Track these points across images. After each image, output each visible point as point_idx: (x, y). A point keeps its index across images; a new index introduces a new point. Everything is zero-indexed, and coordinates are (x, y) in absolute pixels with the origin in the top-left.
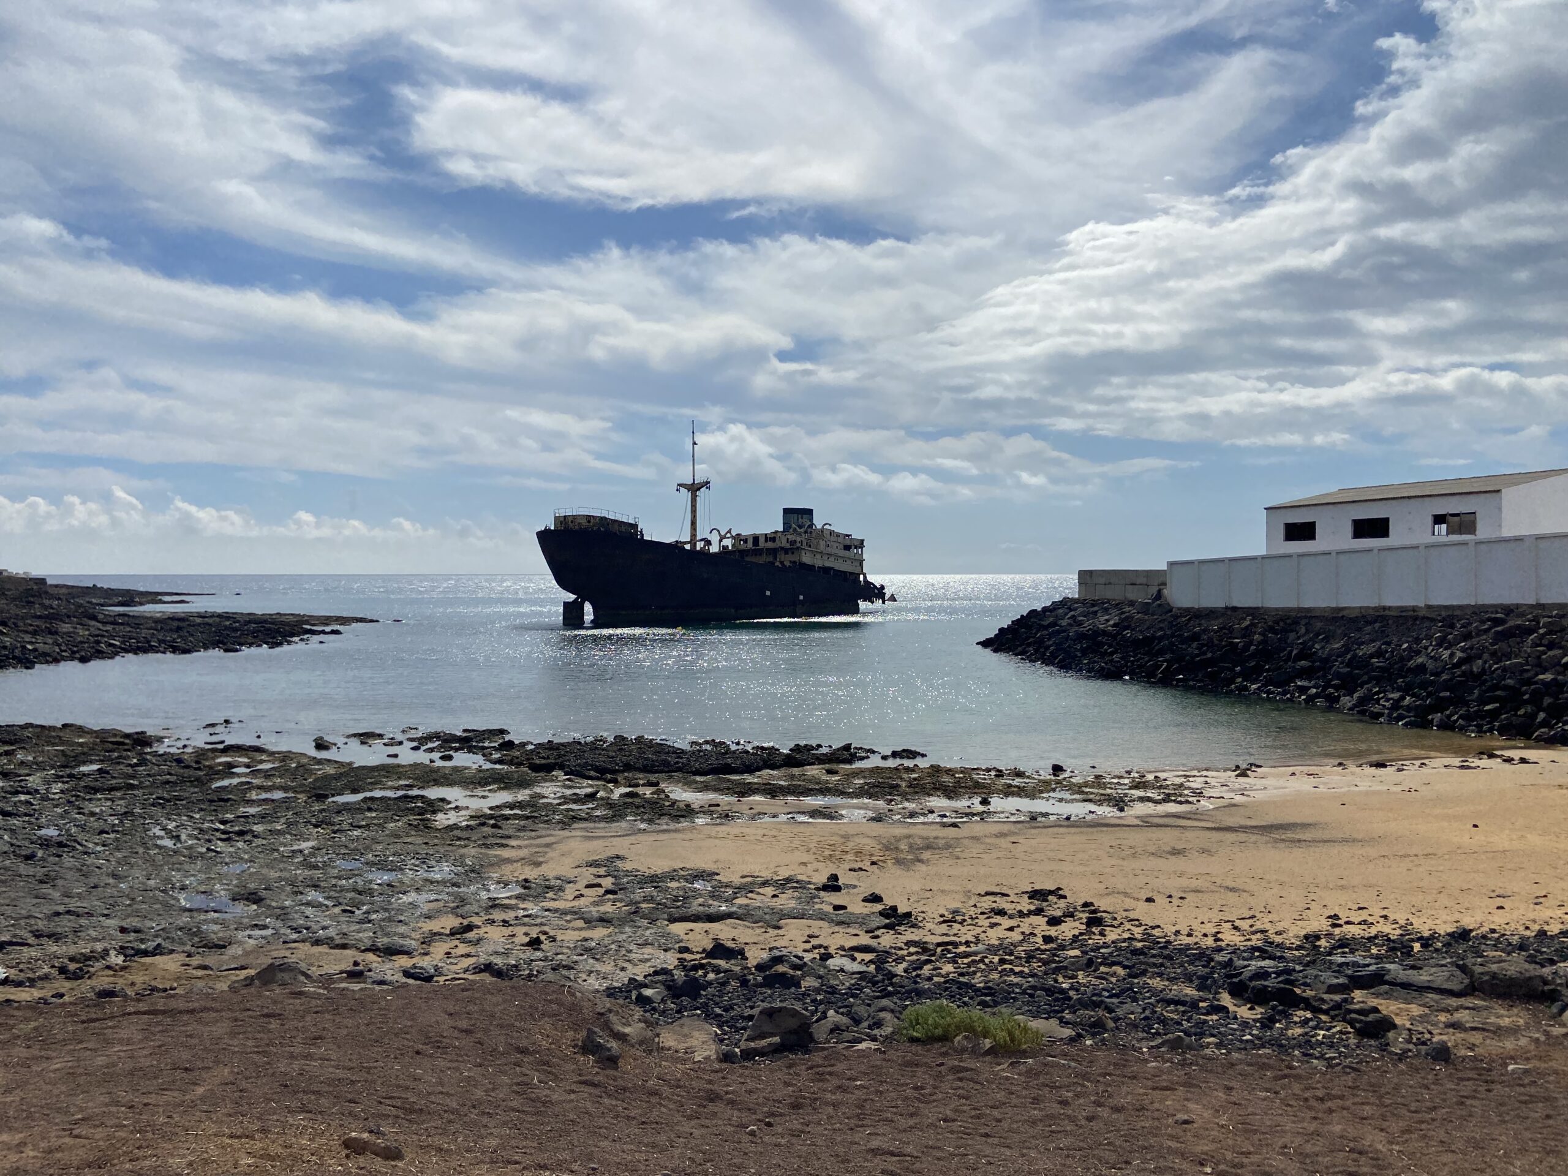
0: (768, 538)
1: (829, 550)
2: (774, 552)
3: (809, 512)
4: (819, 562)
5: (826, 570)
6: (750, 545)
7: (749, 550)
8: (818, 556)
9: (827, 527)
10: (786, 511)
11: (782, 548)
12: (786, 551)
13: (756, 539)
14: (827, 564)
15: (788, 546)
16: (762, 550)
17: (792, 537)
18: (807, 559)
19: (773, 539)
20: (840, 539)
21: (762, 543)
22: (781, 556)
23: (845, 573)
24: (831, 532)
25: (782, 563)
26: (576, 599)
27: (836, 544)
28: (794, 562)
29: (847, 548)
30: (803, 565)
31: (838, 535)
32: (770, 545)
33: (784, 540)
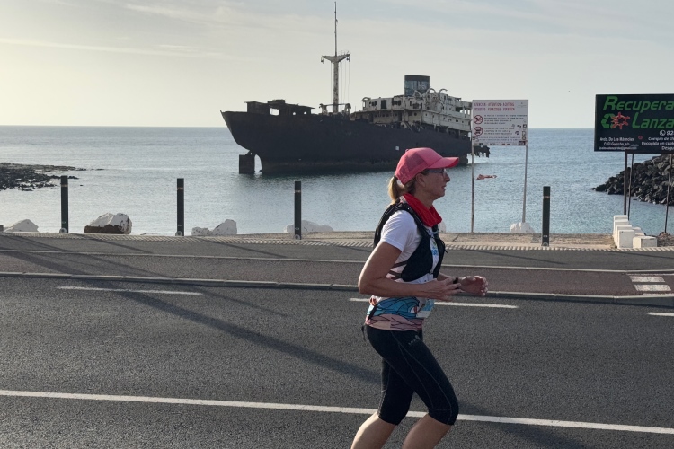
0: (393, 101)
1: (444, 112)
2: (399, 113)
3: (426, 79)
4: (436, 122)
5: (442, 129)
6: (378, 107)
7: (378, 112)
8: (436, 117)
9: (443, 92)
10: (408, 79)
11: (407, 110)
12: (410, 113)
13: (384, 102)
14: (445, 123)
15: (411, 108)
16: (390, 111)
17: (414, 101)
18: (427, 119)
19: (399, 103)
20: (453, 103)
21: (389, 106)
22: (405, 117)
23: (457, 131)
24: (446, 97)
25: (406, 122)
26: (249, 153)
27: (449, 107)
28: (418, 122)
29: (458, 109)
30: (424, 124)
31: (450, 99)
32: (396, 107)
33: (408, 103)
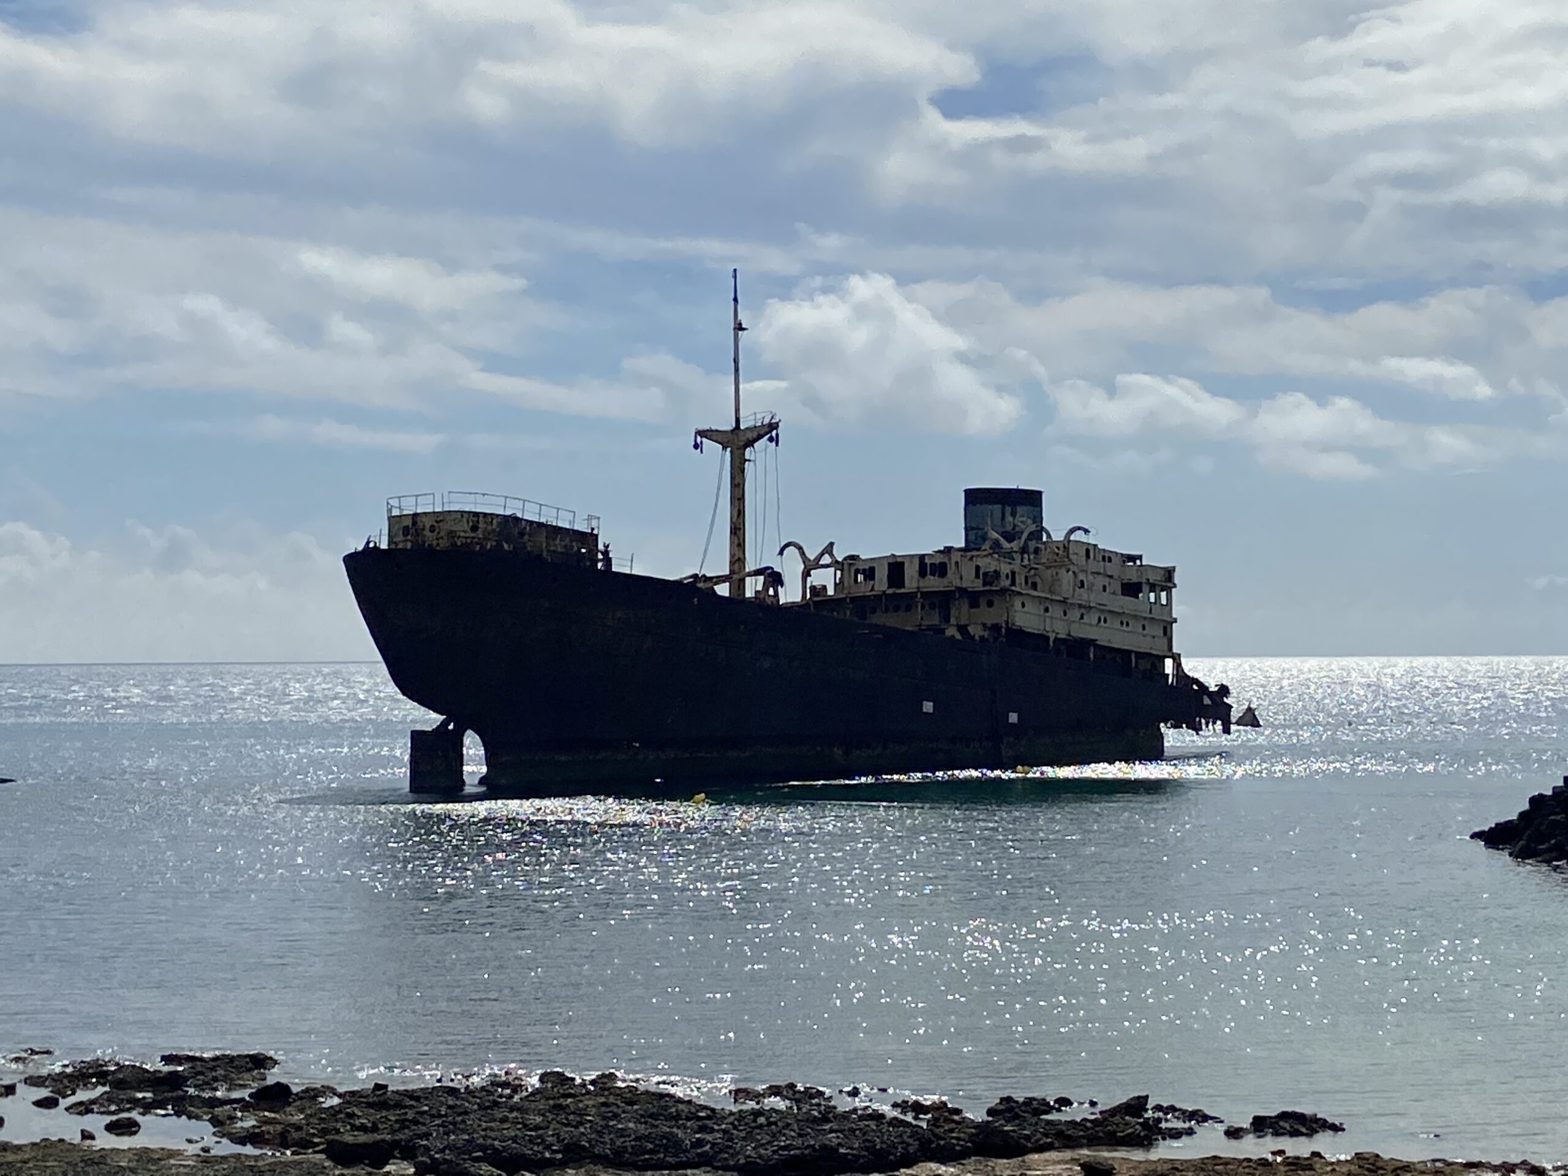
0: (926, 565)
1: (1083, 596)
2: (942, 601)
3: (1033, 499)
4: (1057, 626)
5: (1077, 647)
6: (881, 582)
7: (878, 597)
8: (1056, 611)
9: (1078, 536)
10: (975, 498)
11: (963, 591)
12: (973, 598)
13: (896, 567)
14: (1081, 632)
15: (978, 585)
16: (911, 596)
17: (989, 564)
18: (1027, 618)
19: (940, 570)
20: (1112, 568)
21: (911, 580)
22: (960, 612)
23: (1126, 653)
24: (1090, 550)
25: (963, 629)
26: (444, 724)
27: (1101, 581)
28: (996, 628)
29: (1132, 589)
30: (1018, 636)
31: (1107, 557)
32: (933, 583)
33: (968, 572)
